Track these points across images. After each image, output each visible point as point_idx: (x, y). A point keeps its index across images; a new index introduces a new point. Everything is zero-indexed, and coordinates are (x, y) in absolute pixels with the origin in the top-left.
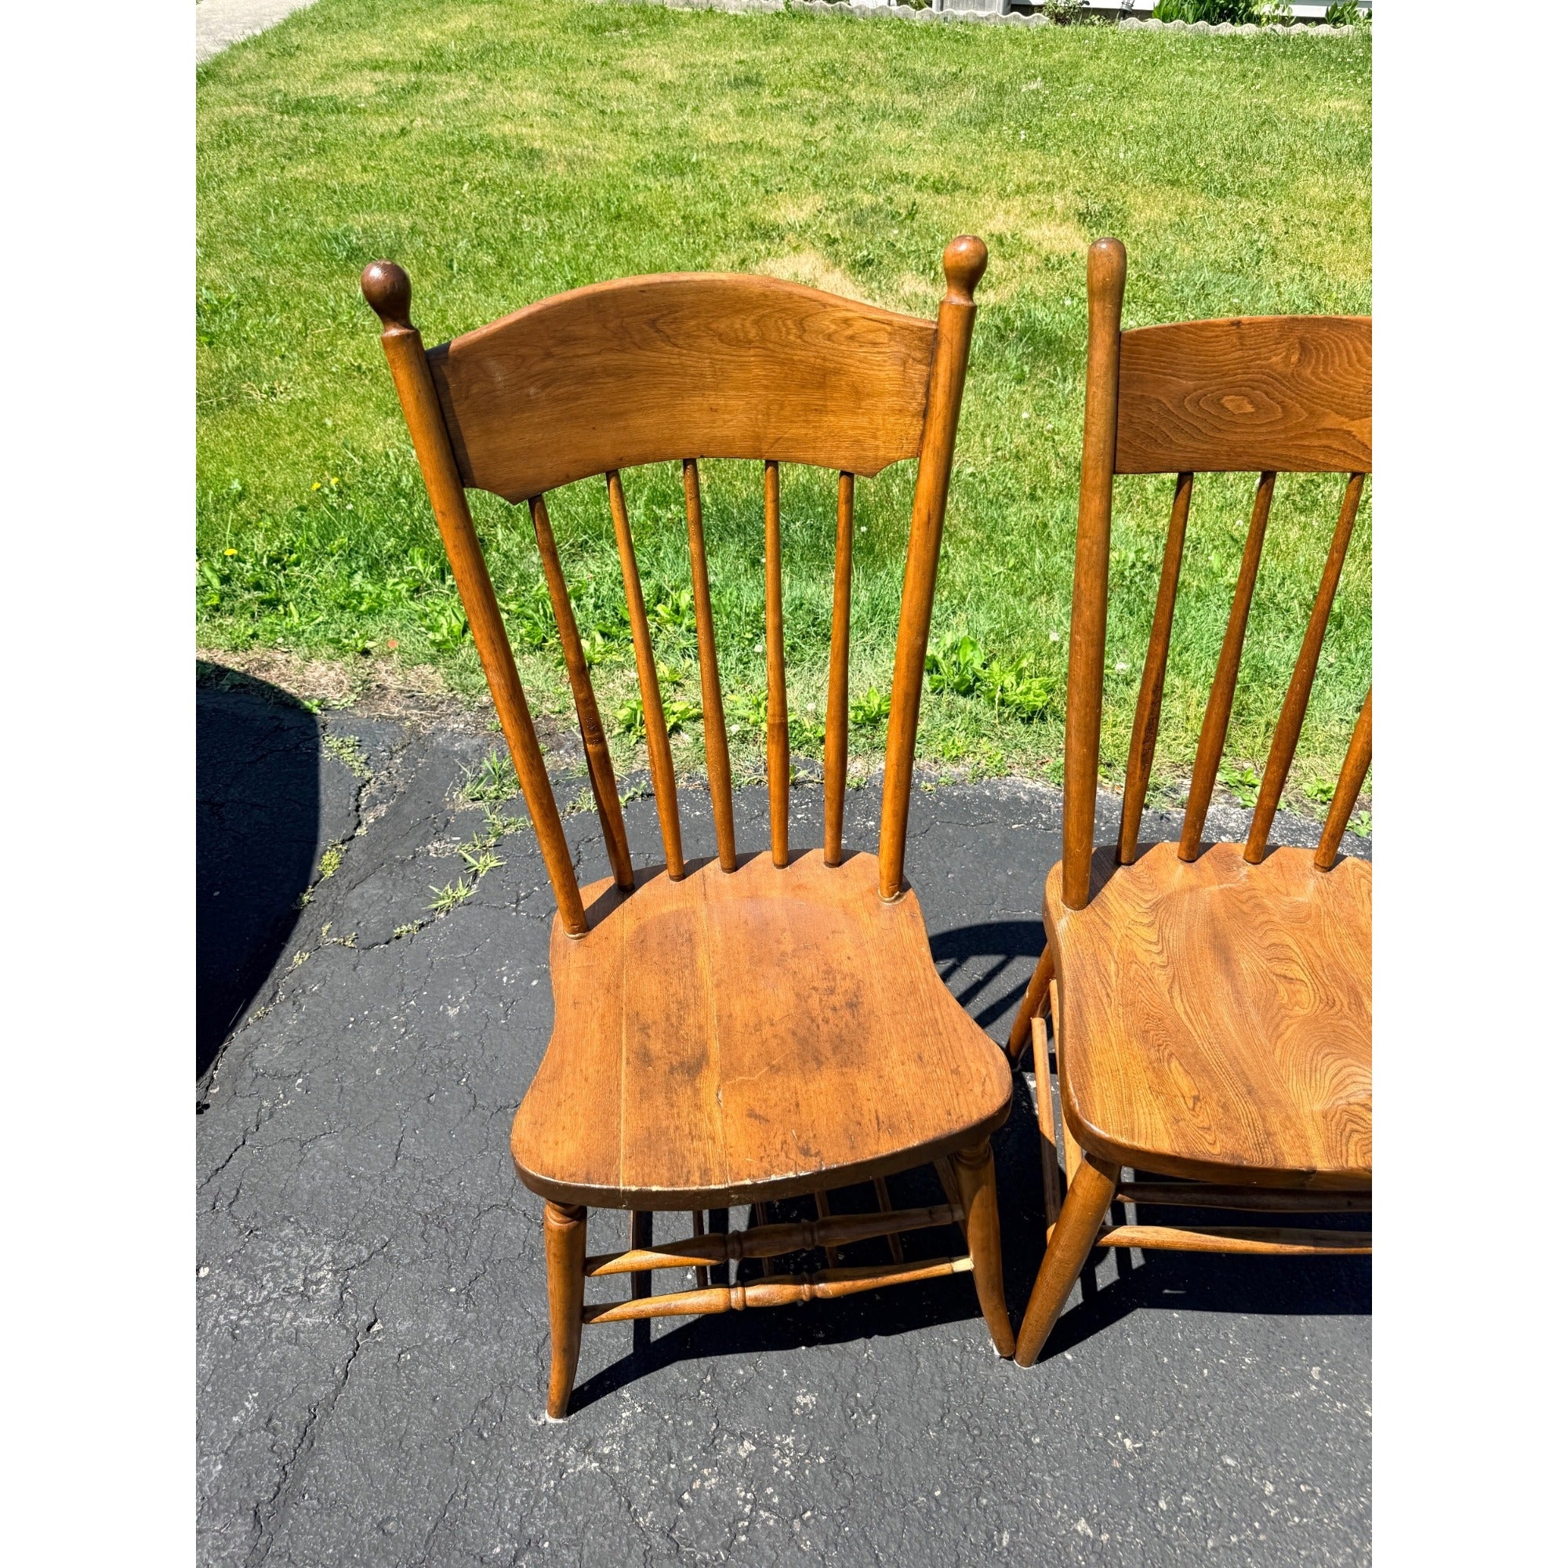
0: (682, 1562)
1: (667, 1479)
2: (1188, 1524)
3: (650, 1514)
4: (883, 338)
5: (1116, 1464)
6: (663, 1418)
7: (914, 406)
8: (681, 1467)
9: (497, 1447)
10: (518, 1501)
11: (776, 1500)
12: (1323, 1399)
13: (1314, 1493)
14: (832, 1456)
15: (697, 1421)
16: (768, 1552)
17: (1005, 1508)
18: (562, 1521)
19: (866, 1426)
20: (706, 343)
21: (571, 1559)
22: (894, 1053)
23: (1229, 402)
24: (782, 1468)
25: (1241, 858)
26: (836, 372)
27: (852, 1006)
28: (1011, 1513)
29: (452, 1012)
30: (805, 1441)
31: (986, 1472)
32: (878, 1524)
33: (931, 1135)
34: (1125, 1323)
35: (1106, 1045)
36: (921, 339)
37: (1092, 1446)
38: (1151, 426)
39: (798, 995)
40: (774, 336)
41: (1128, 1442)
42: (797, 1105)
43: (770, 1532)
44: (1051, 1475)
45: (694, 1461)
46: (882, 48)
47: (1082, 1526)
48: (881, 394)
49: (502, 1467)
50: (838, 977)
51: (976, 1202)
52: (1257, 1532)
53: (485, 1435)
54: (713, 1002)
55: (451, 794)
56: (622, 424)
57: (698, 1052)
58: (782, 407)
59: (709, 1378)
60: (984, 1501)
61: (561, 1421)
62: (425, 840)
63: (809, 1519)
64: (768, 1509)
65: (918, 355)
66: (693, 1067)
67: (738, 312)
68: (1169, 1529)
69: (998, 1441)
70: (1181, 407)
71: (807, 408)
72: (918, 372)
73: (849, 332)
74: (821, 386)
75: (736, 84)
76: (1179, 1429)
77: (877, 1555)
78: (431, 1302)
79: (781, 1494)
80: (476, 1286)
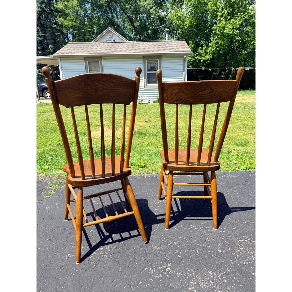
1: (88, 255)
2: (175, 245)
5: (163, 241)
6: (87, 248)
8: (90, 253)
9: (56, 256)
10: (60, 262)
12: (193, 228)
16: (106, 260)
17: (145, 248)
18: (69, 263)
19: (122, 243)
21: (71, 267)
24: (108, 250)
29: (47, 209)
30: (112, 246)
31: (142, 245)
32: (125, 253)
37: (159, 239)
41: (164, 238)
43: (106, 257)
44: (153, 244)
45: (92, 251)
47: (158, 248)
49: (57, 258)
52: (185, 244)
53: (54, 255)
55: (46, 187)
59: (95, 242)
60: (142, 249)
62: (42, 192)
63: (113, 255)
64: (105, 255)
68: (172, 246)
76: (172, 235)
78: (44, 242)
79: (108, 253)
80: (52, 238)
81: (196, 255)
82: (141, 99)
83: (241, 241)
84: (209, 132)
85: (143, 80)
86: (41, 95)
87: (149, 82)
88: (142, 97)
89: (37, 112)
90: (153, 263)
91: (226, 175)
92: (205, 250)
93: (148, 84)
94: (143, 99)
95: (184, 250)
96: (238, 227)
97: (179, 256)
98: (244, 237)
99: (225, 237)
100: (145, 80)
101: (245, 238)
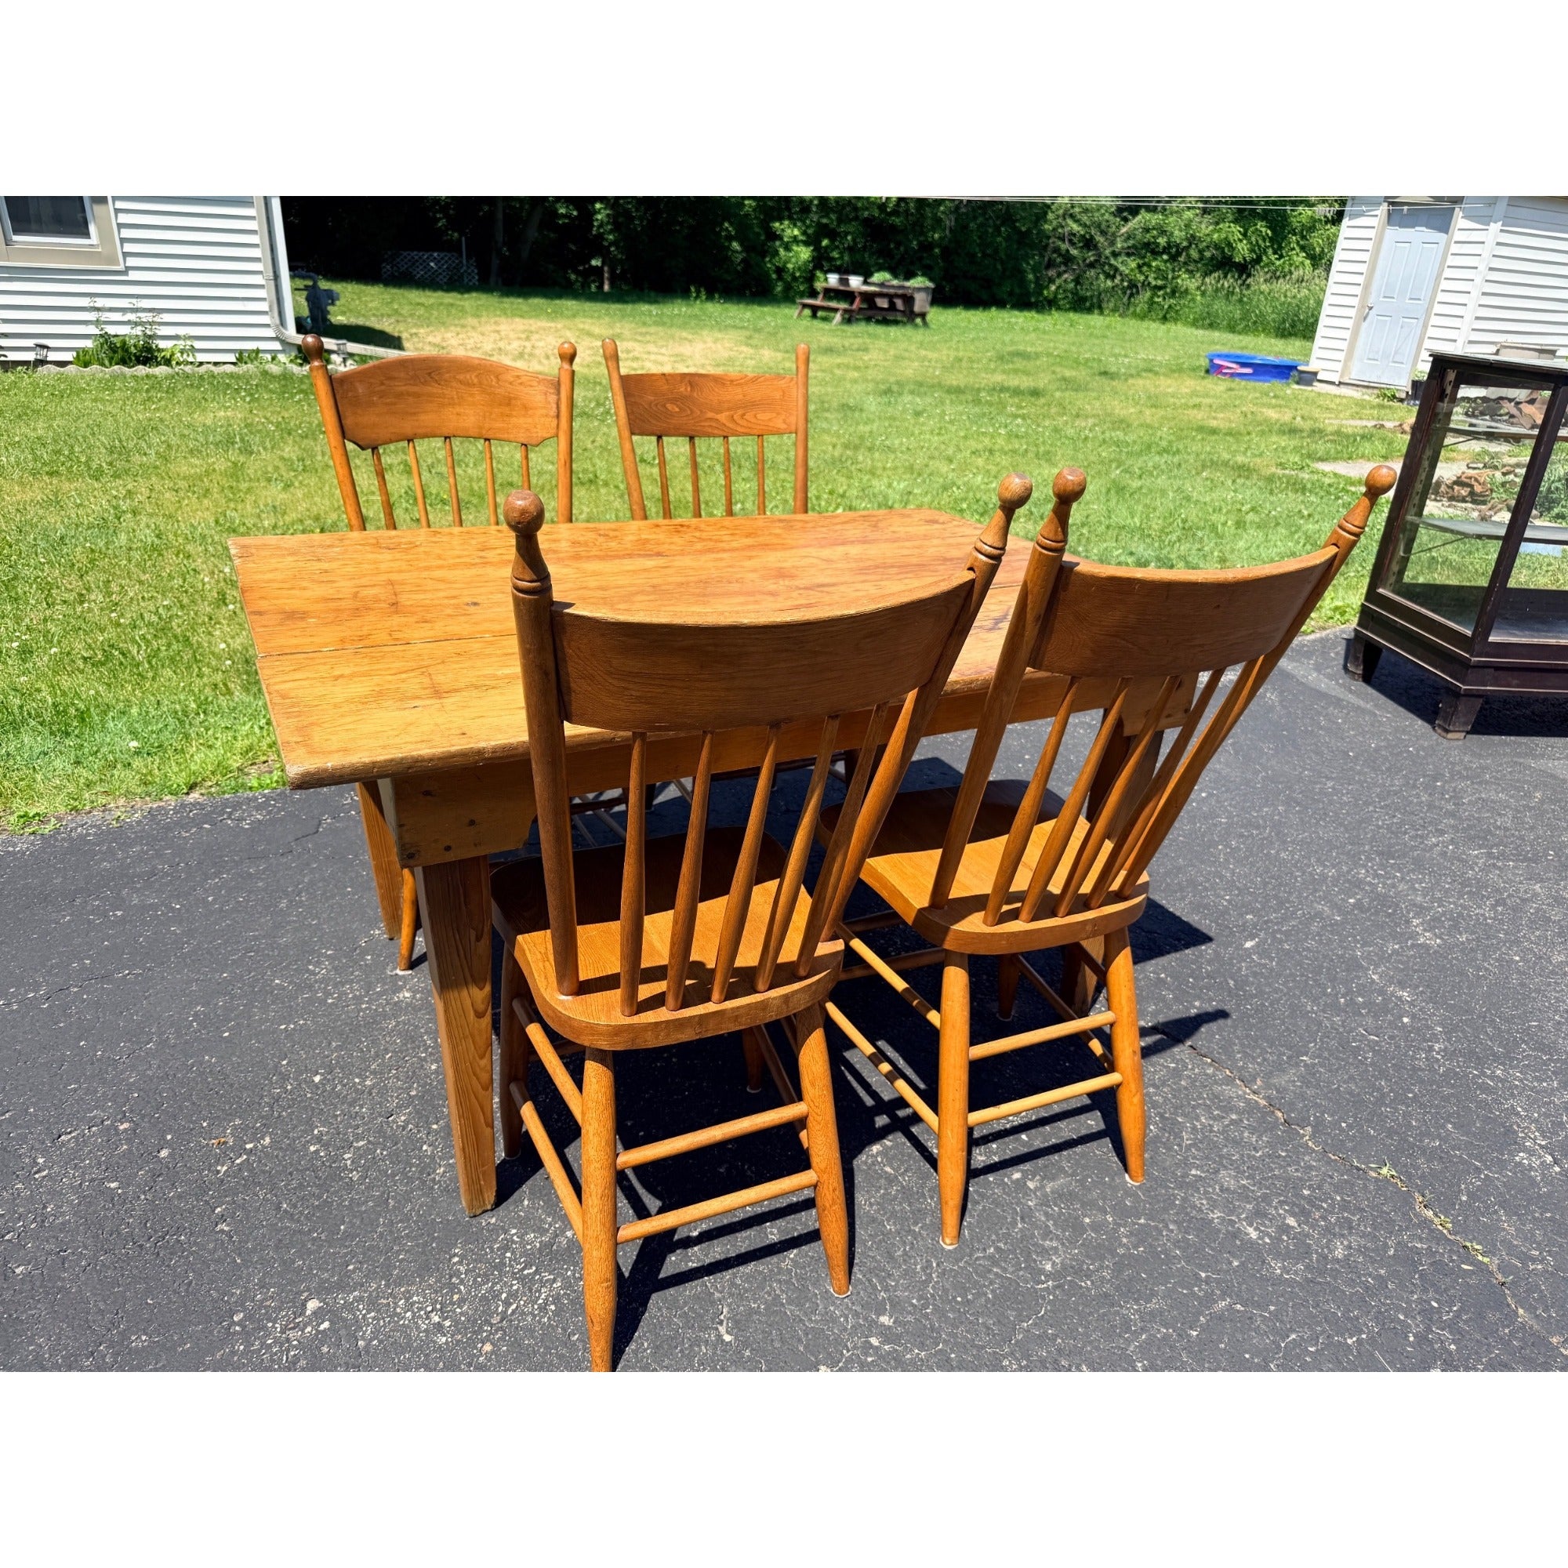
4: (535, 384)
7: (553, 413)
20: (454, 384)
23: (669, 406)
26: (515, 399)
36: (552, 385)
40: (485, 382)
48: (535, 408)
56: (415, 418)
58: (491, 413)
65: (551, 391)
70: (651, 407)
71: (502, 414)
72: (553, 398)
73: (519, 381)
74: (509, 404)
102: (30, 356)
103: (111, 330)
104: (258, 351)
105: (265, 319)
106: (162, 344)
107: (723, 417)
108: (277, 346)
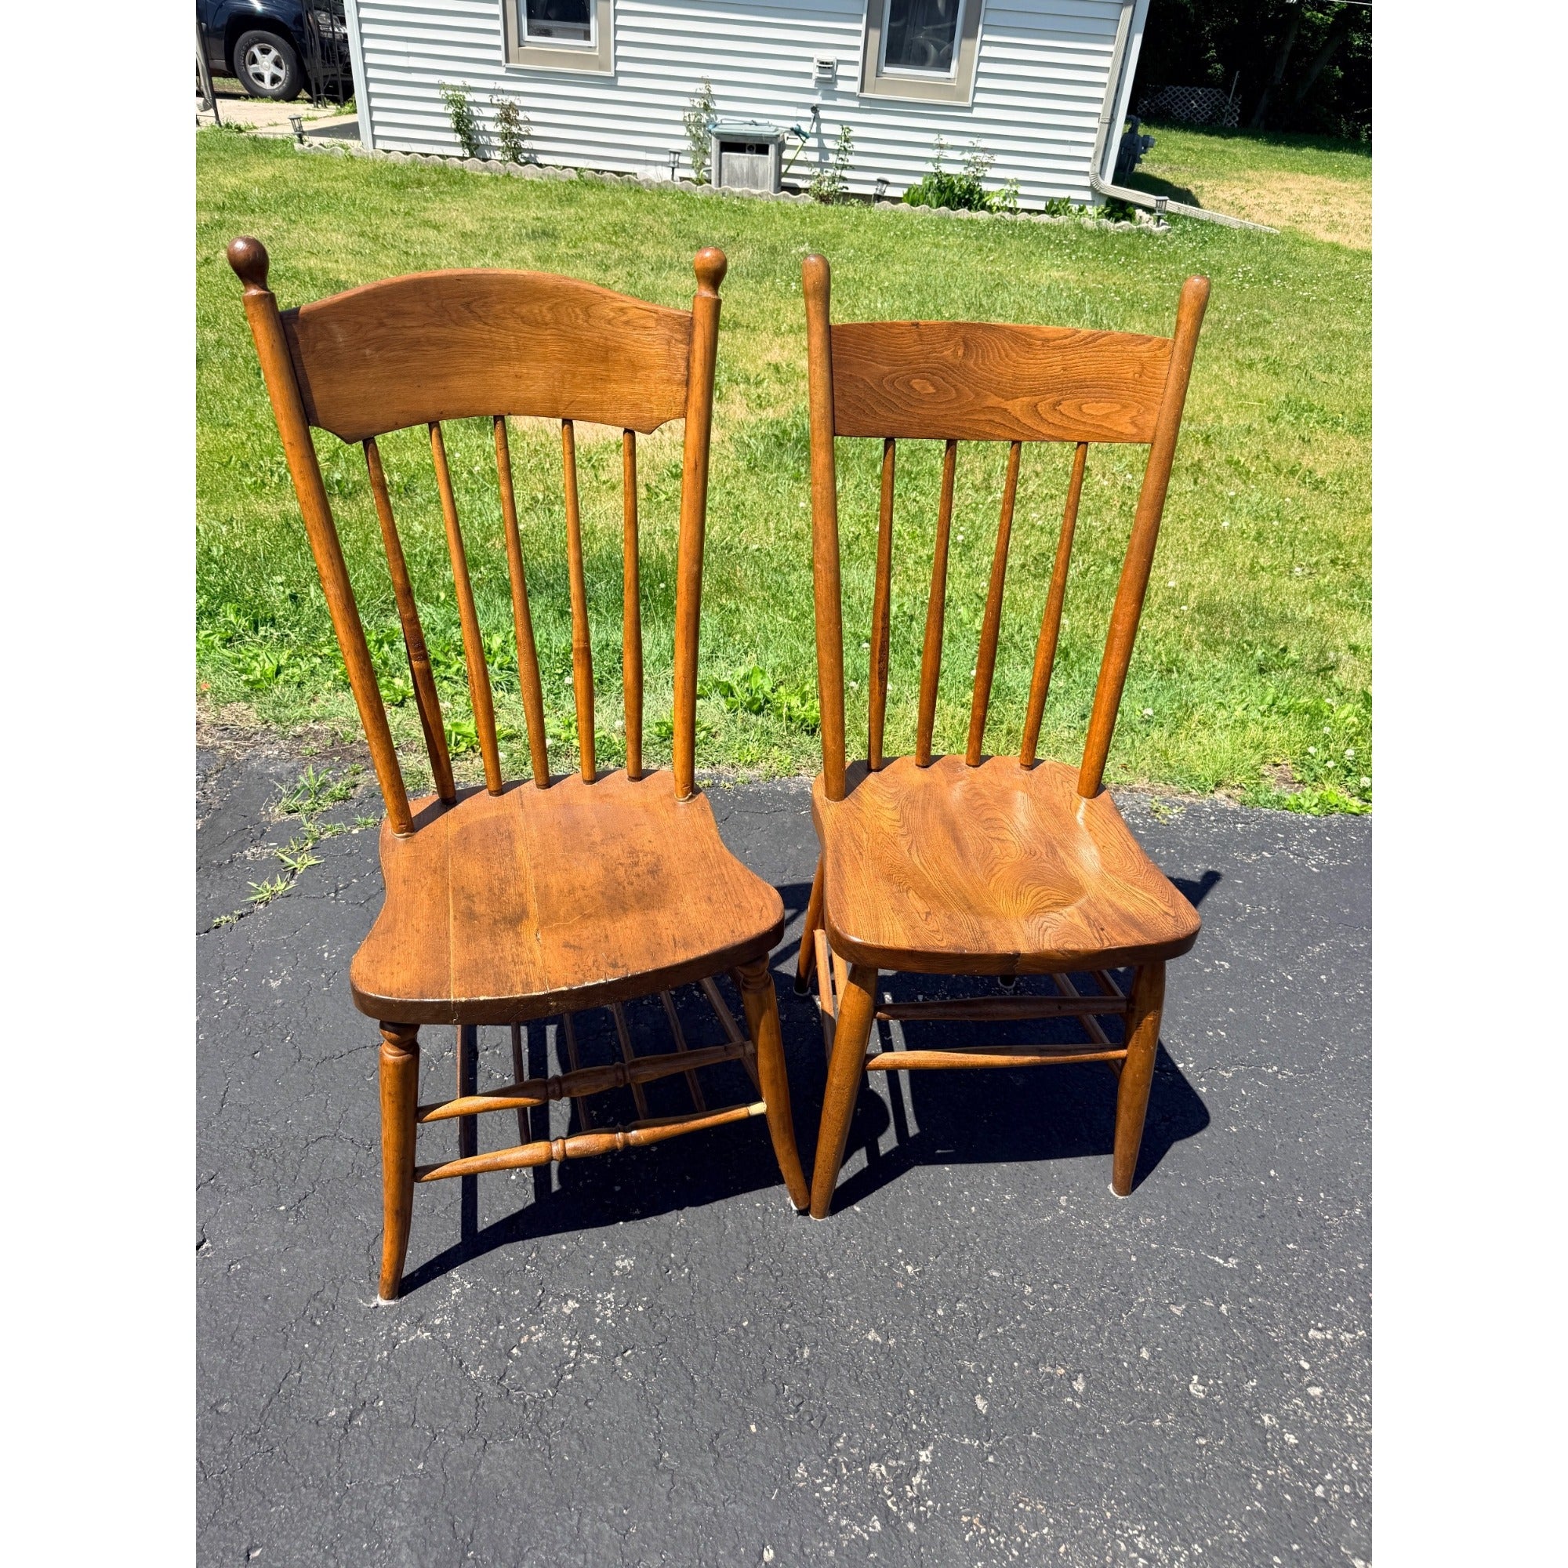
0: (512, 1403)
1: (496, 1339)
2: (962, 1323)
3: (481, 1368)
4: (651, 323)
5: (900, 1285)
6: (491, 1291)
7: (678, 377)
8: (510, 1329)
9: (330, 1330)
10: (352, 1372)
11: (599, 1344)
12: (1069, 1219)
13: (1064, 1289)
14: (649, 1306)
15: (523, 1290)
16: (592, 1385)
17: (805, 1328)
18: (395, 1383)
19: (680, 1278)
20: (511, 323)
21: (406, 1412)
22: (688, 898)
23: (917, 383)
24: (605, 1318)
25: (964, 764)
26: (616, 349)
27: (653, 872)
28: (809, 1332)
29: (274, 984)
30: (624, 1295)
31: (788, 1303)
32: (693, 1353)
33: (717, 946)
34: (904, 1178)
35: (858, 884)
36: (680, 324)
37: (879, 1274)
38: (860, 399)
39: (606, 869)
40: (566, 320)
41: (909, 1268)
42: (607, 937)
43: (593, 1369)
44: (843, 1300)
45: (521, 1321)
46: (667, 214)
47: (872, 1335)
48: (651, 367)
49: (336, 1346)
50: (641, 855)
51: (762, 1030)
52: (1019, 1323)
53: (318, 1323)
54: (531, 877)
55: (266, 808)
56: (441, 384)
57: (518, 910)
58: (574, 376)
59: (534, 1255)
60: (787, 1326)
61: (392, 1303)
62: (242, 847)
63: (630, 1356)
64: (592, 1351)
65: (679, 337)
66: (515, 920)
67: (539, 299)
68: (946, 1328)
69: (798, 1279)
70: (880, 386)
71: (594, 377)
72: (680, 350)
73: (624, 318)
74: (605, 360)
75: (534, 235)
76: (952, 1255)
77: (693, 1378)
78: (261, 1220)
79: (603, 1339)
80: (306, 1203)
81: (1073, 1407)
82: (830, 165)
83: (1319, 1335)
84: (1219, 480)
85: (857, 33)
86: (220, 63)
87: (896, 53)
88: (838, 152)
89: (200, 205)
90: (839, 1436)
91: (1284, 840)
92: (1119, 1380)
93: (886, 69)
94: (844, 167)
95: (1012, 1367)
96: (1314, 1239)
97: (981, 1404)
98: (1340, 1313)
99: (1236, 1298)
100: (875, 34)
101: (1340, 1322)
102: (870, 190)
103: (946, 169)
104: (1068, 200)
105: (1085, 166)
106: (985, 187)
107: (1016, 407)
108: (1087, 196)
